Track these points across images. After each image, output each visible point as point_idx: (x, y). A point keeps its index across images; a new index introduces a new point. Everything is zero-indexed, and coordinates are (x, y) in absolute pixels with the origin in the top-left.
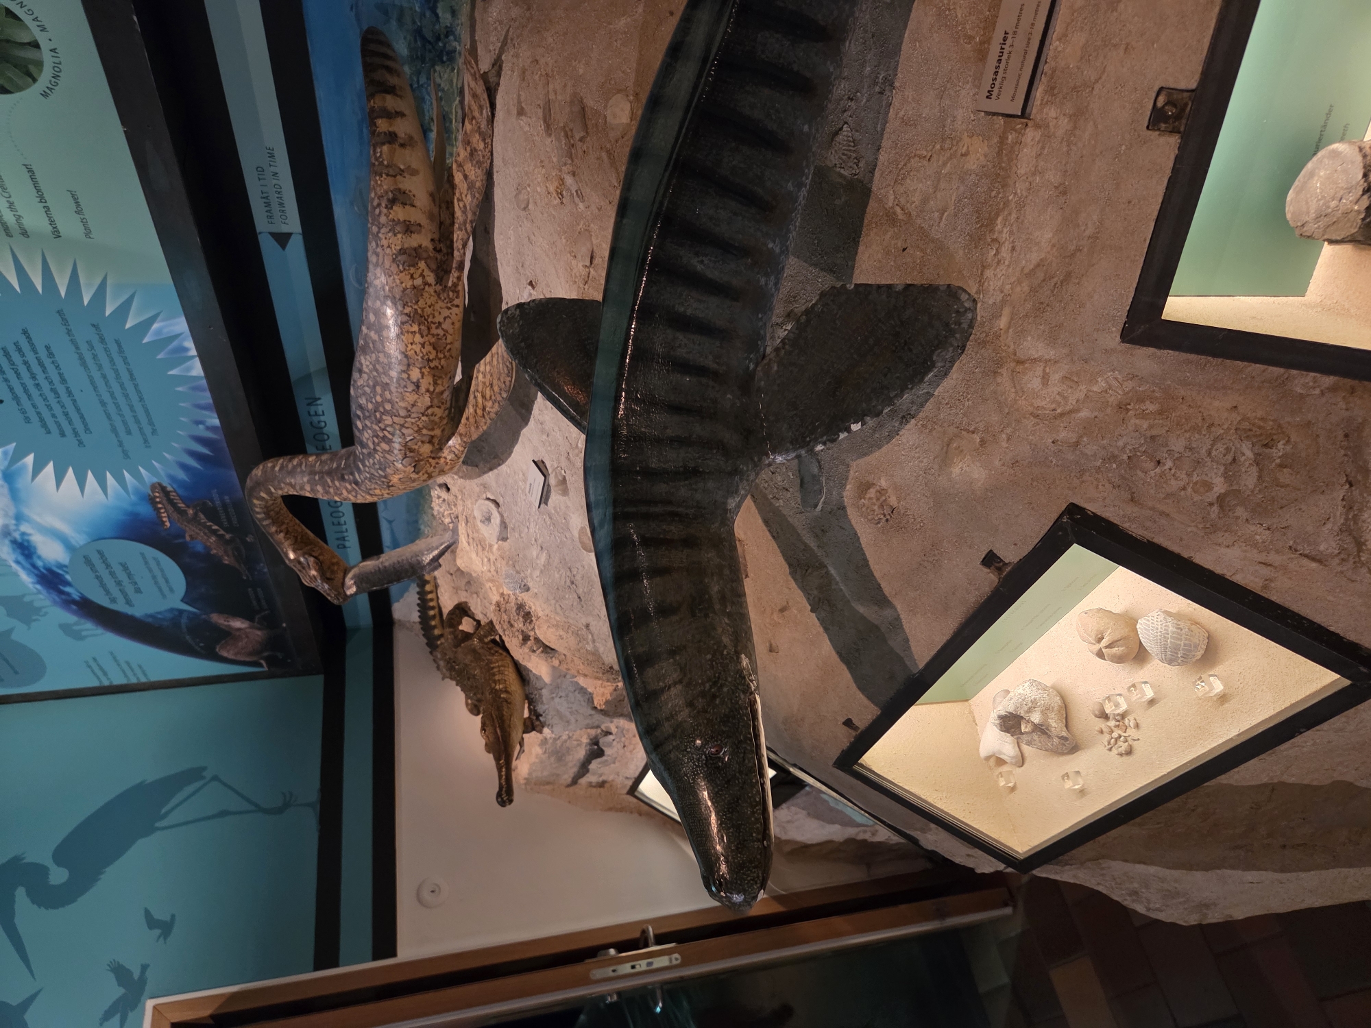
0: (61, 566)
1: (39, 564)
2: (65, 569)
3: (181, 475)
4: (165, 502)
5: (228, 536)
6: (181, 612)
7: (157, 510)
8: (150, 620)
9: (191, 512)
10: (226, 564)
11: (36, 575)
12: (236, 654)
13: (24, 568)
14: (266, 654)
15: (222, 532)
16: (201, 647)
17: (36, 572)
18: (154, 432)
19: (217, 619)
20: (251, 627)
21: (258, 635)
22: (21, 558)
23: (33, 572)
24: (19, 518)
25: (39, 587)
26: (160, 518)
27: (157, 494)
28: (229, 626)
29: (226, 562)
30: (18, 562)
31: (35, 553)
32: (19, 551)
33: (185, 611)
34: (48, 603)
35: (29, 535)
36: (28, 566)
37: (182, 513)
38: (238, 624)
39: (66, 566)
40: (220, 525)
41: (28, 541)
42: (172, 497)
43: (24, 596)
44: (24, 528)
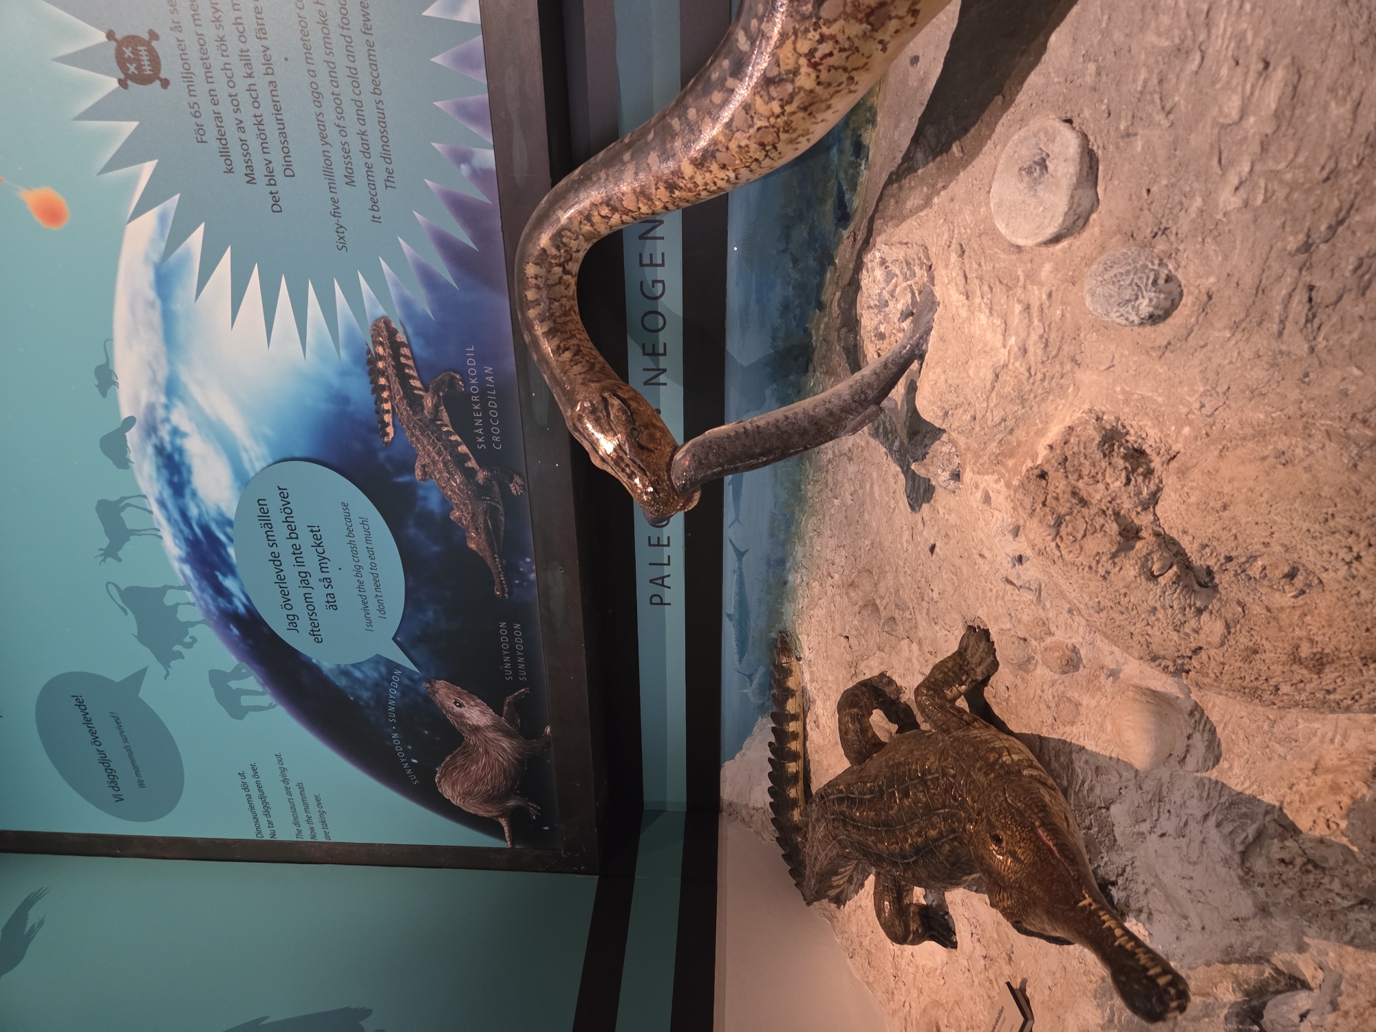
0: (226, 523)
1: (193, 512)
2: (229, 530)
3: (423, 304)
4: (390, 371)
5: (481, 476)
6: (392, 666)
7: (377, 389)
8: (342, 682)
9: (429, 402)
10: (471, 550)
11: (186, 540)
12: (466, 795)
13: (169, 519)
14: (511, 803)
15: (472, 464)
16: (412, 765)
17: (186, 530)
18: (389, 180)
19: (445, 694)
20: (496, 728)
21: (504, 747)
22: (167, 494)
23: (181, 531)
24: (172, 389)
25: (187, 570)
26: (380, 412)
27: (380, 350)
28: (462, 716)
29: (472, 546)
30: (162, 504)
31: (189, 482)
32: (165, 472)
33: (398, 666)
34: (196, 614)
35: (184, 435)
36: (176, 516)
37: (414, 402)
38: (476, 714)
39: (230, 523)
40: (470, 441)
41: (181, 451)
42: (403, 360)
43: (166, 588)
44: (179, 417)
